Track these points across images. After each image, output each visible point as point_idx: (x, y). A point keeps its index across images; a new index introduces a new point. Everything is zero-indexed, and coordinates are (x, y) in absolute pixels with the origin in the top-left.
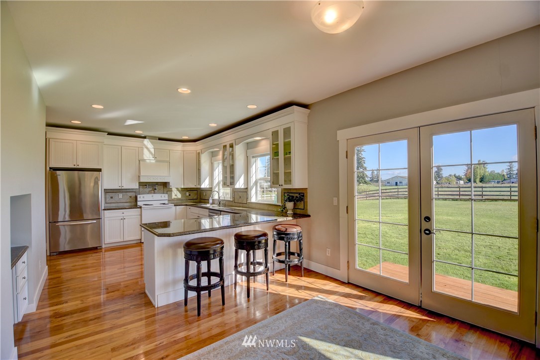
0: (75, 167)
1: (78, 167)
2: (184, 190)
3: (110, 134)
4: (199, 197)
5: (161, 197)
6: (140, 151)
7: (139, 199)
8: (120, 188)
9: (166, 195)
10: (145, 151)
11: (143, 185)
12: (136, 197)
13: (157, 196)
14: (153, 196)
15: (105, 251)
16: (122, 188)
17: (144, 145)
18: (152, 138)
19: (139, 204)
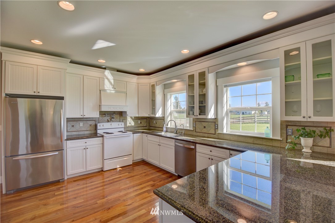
0: (36, 94)
1: (38, 94)
2: (136, 119)
3: (72, 62)
4: (148, 124)
5: (119, 125)
6: (101, 81)
7: (99, 128)
8: (82, 117)
9: (123, 123)
10: (106, 81)
11: (103, 113)
12: (96, 126)
13: (115, 124)
14: (111, 125)
15: (68, 183)
16: (84, 117)
17: (105, 76)
18: (112, 69)
19: (99, 132)
